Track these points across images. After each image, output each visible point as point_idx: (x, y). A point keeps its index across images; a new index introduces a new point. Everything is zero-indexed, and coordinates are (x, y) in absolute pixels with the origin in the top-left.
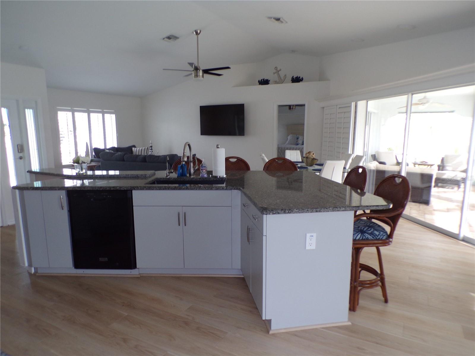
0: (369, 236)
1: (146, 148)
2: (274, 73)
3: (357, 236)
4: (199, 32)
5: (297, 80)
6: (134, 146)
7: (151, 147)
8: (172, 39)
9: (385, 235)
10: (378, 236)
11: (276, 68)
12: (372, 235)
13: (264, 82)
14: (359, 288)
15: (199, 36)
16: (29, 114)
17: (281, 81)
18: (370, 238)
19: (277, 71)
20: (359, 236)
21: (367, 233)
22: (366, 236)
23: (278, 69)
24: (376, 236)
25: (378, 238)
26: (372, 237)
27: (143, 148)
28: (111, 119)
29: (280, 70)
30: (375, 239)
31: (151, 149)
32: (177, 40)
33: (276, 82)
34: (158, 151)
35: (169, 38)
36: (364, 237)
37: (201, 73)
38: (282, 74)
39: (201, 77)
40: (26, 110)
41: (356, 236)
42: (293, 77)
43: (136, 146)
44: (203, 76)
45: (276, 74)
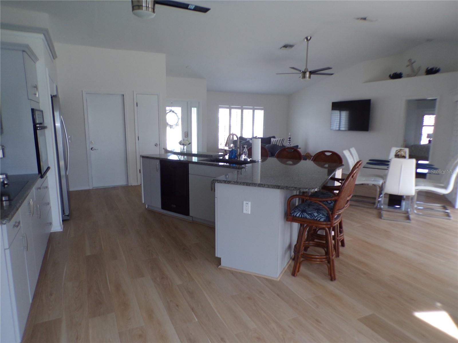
0: (307, 215)
1: (282, 139)
2: (408, 66)
3: (298, 213)
4: (309, 38)
5: (431, 71)
6: (274, 137)
7: (290, 138)
8: (288, 47)
9: (322, 218)
10: (315, 217)
11: (410, 60)
12: (310, 215)
13: (397, 76)
14: (302, 259)
15: (309, 42)
16: (194, 111)
17: (414, 73)
18: (308, 218)
19: (411, 63)
20: (299, 214)
21: (306, 213)
22: (305, 215)
23: (413, 61)
24: (314, 217)
25: (315, 219)
26: (310, 217)
27: (279, 139)
28: (260, 114)
29: (414, 62)
30: (313, 219)
31: (289, 140)
32: (293, 48)
33: (408, 76)
34: (294, 142)
35: (285, 46)
36: (303, 216)
37: (308, 74)
38: (416, 66)
39: (308, 78)
40: (192, 108)
41: (296, 214)
42: (428, 68)
43: (276, 137)
44: (310, 77)
45: (409, 67)
